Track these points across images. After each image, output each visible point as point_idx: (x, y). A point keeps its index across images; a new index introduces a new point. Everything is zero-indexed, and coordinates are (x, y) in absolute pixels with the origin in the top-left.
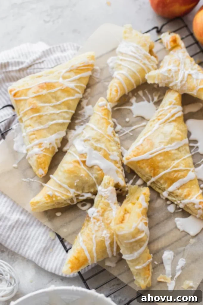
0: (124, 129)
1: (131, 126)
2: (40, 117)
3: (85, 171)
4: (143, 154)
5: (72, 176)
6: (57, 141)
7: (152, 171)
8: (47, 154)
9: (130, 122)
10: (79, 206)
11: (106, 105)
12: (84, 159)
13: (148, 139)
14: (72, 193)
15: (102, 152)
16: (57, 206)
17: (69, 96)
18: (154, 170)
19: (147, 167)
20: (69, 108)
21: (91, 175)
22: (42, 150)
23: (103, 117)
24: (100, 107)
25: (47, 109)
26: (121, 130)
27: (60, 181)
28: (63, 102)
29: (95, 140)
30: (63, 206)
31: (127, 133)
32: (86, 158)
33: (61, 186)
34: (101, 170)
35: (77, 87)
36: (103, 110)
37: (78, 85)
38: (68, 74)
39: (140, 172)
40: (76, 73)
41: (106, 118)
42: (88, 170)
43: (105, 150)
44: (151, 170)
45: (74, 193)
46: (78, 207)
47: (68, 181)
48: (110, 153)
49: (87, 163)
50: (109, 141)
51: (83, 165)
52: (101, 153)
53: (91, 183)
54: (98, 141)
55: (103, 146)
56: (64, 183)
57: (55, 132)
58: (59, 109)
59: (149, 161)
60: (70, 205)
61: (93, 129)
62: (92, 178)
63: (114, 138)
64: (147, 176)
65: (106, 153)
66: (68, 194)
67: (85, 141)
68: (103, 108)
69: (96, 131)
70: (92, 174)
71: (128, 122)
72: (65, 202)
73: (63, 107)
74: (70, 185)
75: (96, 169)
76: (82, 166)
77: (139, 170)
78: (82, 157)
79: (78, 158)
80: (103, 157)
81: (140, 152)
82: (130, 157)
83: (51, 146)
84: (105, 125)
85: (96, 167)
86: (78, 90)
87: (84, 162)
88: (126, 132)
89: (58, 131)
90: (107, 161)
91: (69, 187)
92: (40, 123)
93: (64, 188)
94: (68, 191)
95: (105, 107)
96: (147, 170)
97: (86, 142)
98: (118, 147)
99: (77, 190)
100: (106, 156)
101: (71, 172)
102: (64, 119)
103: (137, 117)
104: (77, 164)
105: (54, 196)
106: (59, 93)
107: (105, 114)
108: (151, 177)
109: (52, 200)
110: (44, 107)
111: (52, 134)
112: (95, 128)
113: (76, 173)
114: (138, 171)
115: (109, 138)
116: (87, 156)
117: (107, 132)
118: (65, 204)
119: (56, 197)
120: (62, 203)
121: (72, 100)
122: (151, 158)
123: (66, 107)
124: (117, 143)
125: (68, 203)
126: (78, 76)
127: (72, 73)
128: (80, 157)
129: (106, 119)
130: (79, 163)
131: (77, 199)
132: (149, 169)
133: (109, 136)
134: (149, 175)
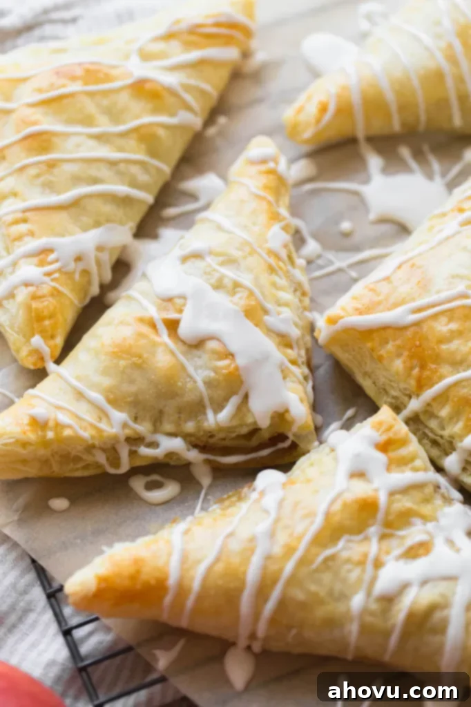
0: (330, 255)
1: (357, 249)
2: (52, 165)
3: (172, 353)
4: (389, 309)
5: (122, 363)
6: (100, 254)
7: (416, 371)
8: (65, 290)
9: (357, 238)
10: (138, 484)
11: (276, 161)
12: (173, 315)
13: (413, 265)
14: (117, 422)
15: (240, 299)
16: (57, 470)
17: (156, 111)
18: (423, 367)
19: (399, 355)
20: (153, 152)
21: (191, 369)
22: (48, 274)
23: (262, 193)
24: (252, 162)
25: (78, 146)
26: (319, 257)
27: (78, 378)
28: (136, 130)
29: (221, 259)
30: (78, 474)
31: (340, 270)
32: (181, 311)
33: (80, 395)
34: (230, 355)
35: (187, 88)
36: (260, 173)
37: (193, 82)
38: (161, 46)
39: (370, 377)
40: (189, 45)
41: (271, 198)
42: (184, 354)
43: (251, 293)
44: (412, 368)
45: (125, 425)
46: (131, 490)
47: (107, 382)
48: (269, 306)
49: (183, 330)
50: (272, 270)
51: (170, 335)
52: (236, 298)
53: (189, 397)
54: (230, 261)
55: (246, 280)
56: (93, 386)
57: (97, 224)
58: (121, 149)
59: (409, 333)
60: (106, 474)
61: (220, 228)
62: (195, 382)
63: (290, 267)
64: (394, 393)
65: (253, 303)
66: (103, 426)
67: (185, 259)
68: (263, 168)
69: (229, 232)
70: (196, 369)
71: (346, 235)
72: (88, 458)
73: (132, 142)
74: (112, 396)
75: (214, 352)
76: (165, 337)
77: (369, 367)
78: (166, 309)
79: (153, 312)
80: (243, 314)
81: (379, 303)
82: (342, 314)
83: (81, 266)
84: (263, 218)
85: (212, 345)
86: (189, 98)
87: (172, 325)
88: (338, 264)
89: (108, 221)
90: (257, 330)
91: (110, 401)
92: (50, 187)
93: (91, 402)
94: (103, 414)
95: (272, 165)
96: (399, 365)
97: (189, 264)
98: (301, 301)
99: (136, 419)
100: (254, 313)
101: (121, 351)
102: (134, 184)
103: (383, 220)
104: (146, 330)
105: (51, 424)
106: (124, 99)
107: (266, 187)
108: (410, 397)
109: (44, 437)
110: (67, 135)
111: (85, 229)
112: (227, 224)
113: (140, 357)
114: (366, 374)
115: (272, 261)
116: (184, 305)
117: (266, 241)
118: (86, 467)
119: (59, 426)
120: (77, 459)
121: (166, 127)
122: (417, 324)
123: (143, 146)
124: (298, 288)
125: (98, 465)
126: (194, 55)
127: (175, 45)
128: (160, 309)
129: (269, 202)
130: (153, 326)
131: (133, 454)
132: (404, 362)
133: (272, 253)
134: (402, 385)
